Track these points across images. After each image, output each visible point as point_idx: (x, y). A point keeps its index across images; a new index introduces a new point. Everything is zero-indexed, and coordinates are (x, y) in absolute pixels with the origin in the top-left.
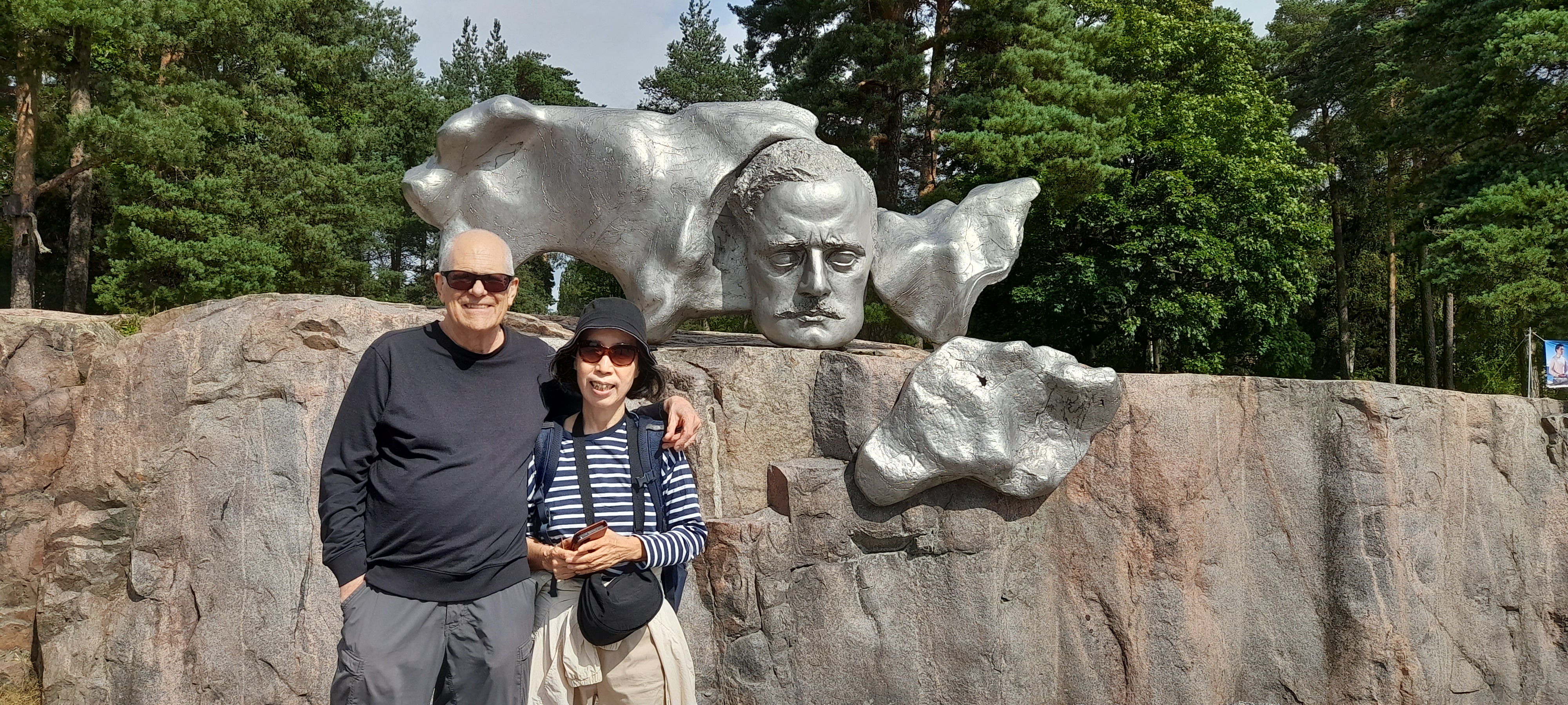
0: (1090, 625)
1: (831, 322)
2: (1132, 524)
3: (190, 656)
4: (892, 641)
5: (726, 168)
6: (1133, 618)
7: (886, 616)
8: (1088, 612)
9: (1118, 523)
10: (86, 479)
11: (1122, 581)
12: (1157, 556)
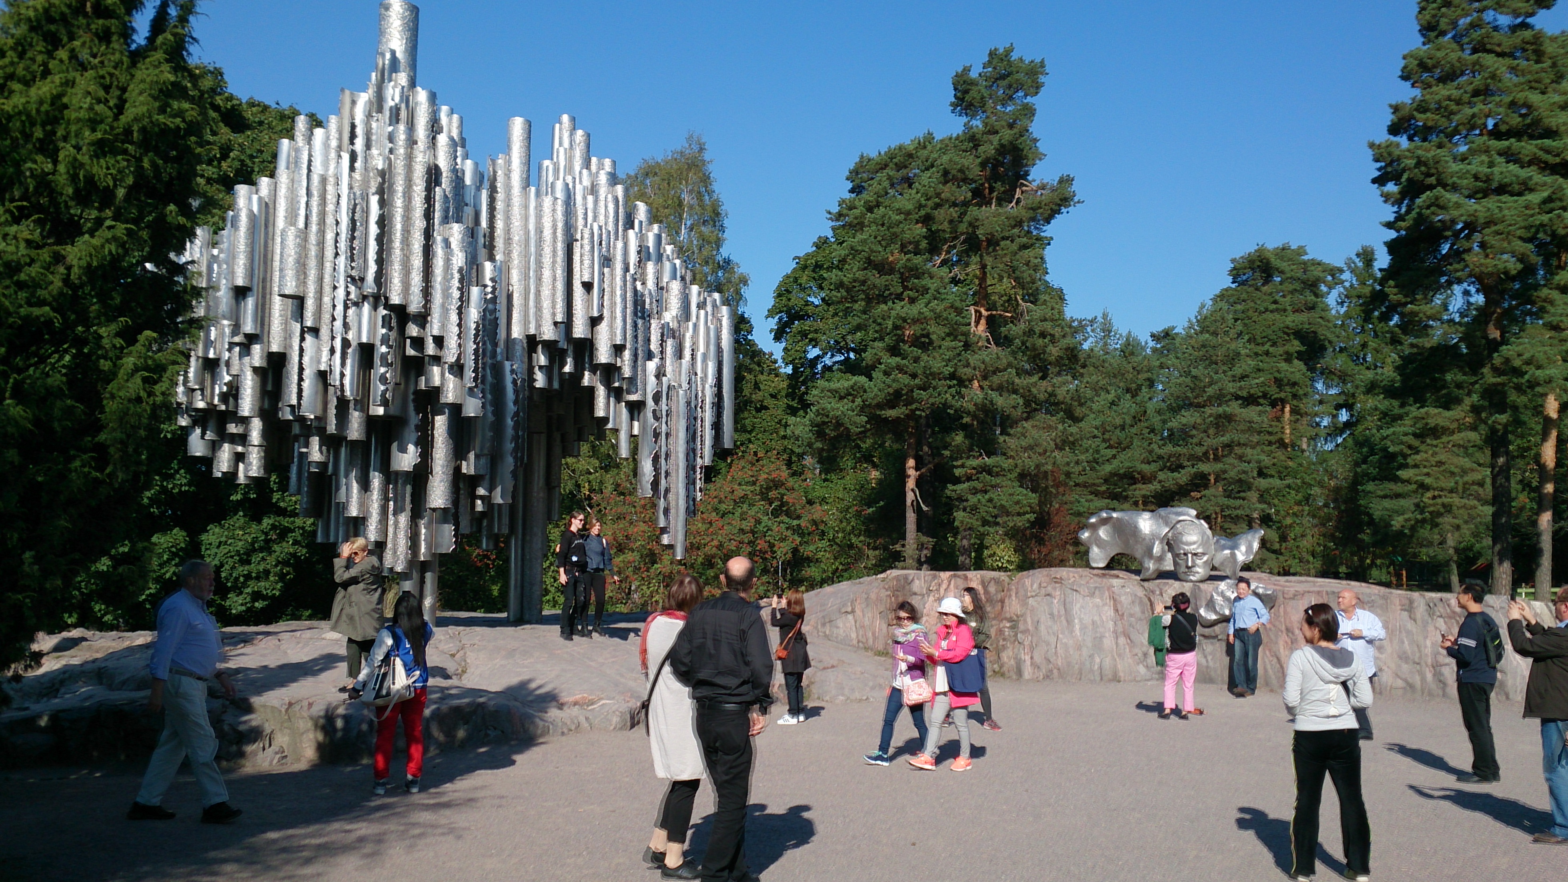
3: (1032, 658)
4: (1211, 664)
5: (1167, 530)
7: (1209, 658)
10: (1008, 616)
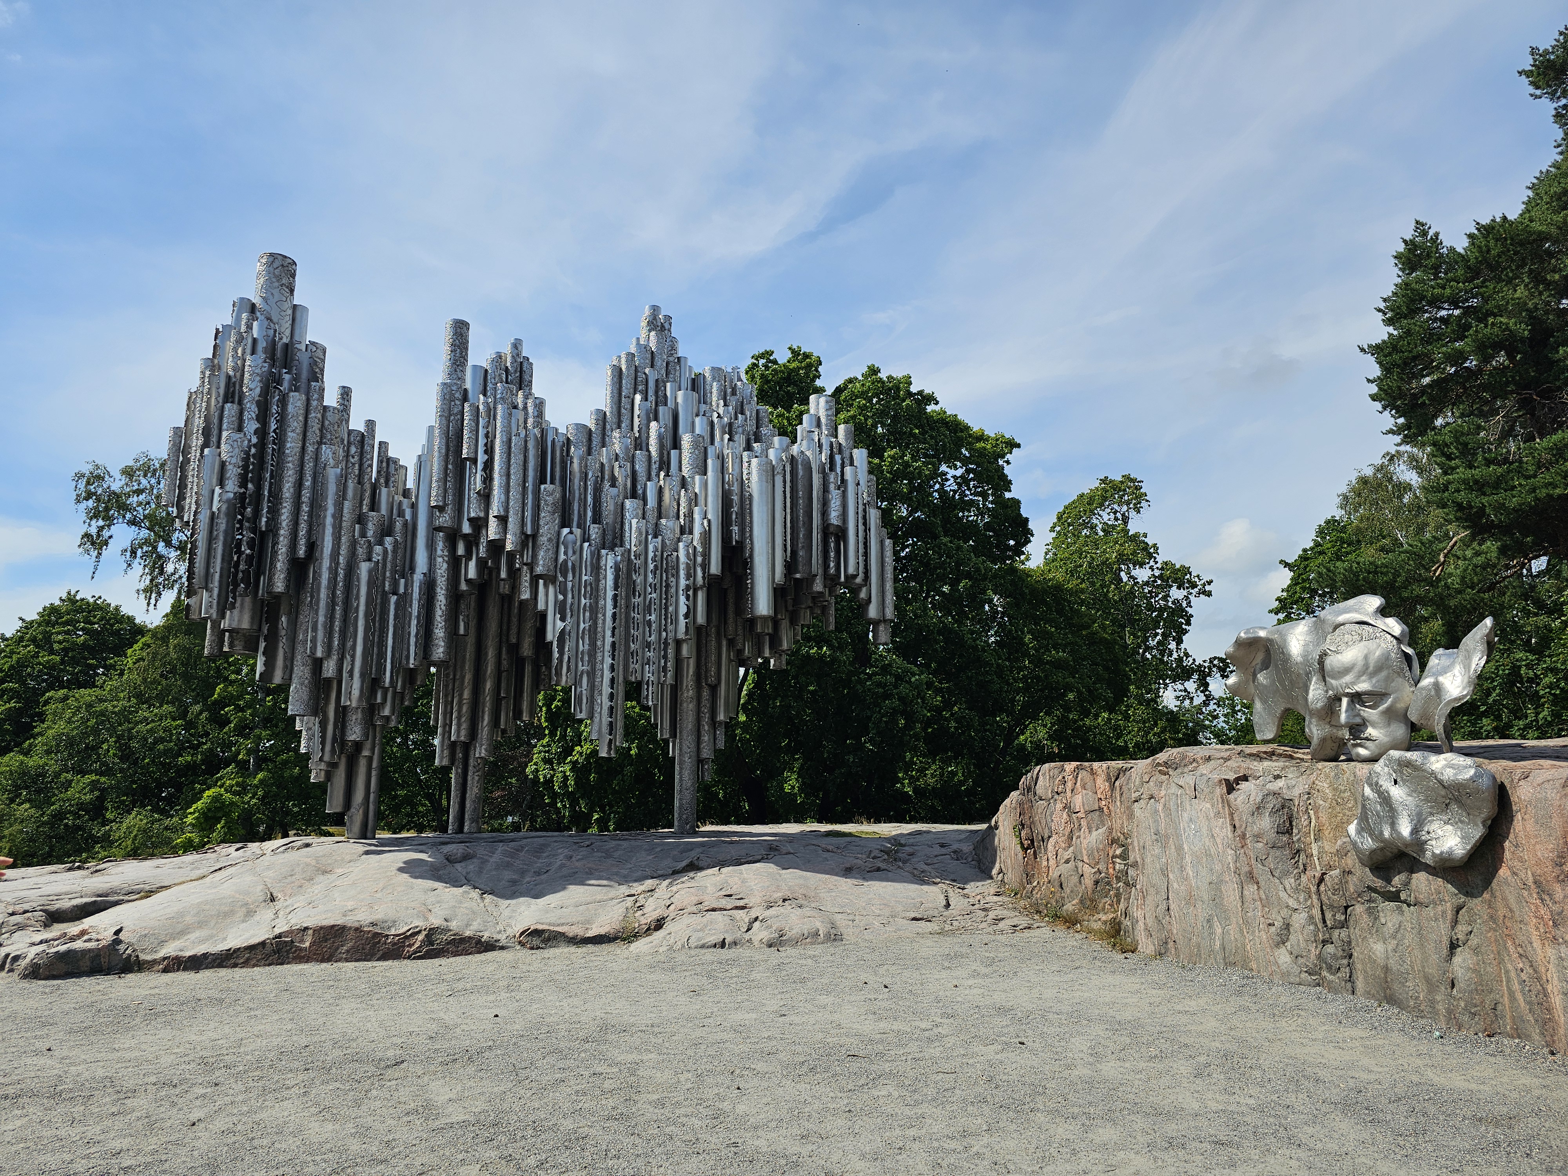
0: (1524, 976)
1: (1368, 743)
2: (1535, 896)
6: (1549, 976)
8: (1521, 965)
9: (1526, 893)
11: (1537, 944)
12: (1555, 925)
